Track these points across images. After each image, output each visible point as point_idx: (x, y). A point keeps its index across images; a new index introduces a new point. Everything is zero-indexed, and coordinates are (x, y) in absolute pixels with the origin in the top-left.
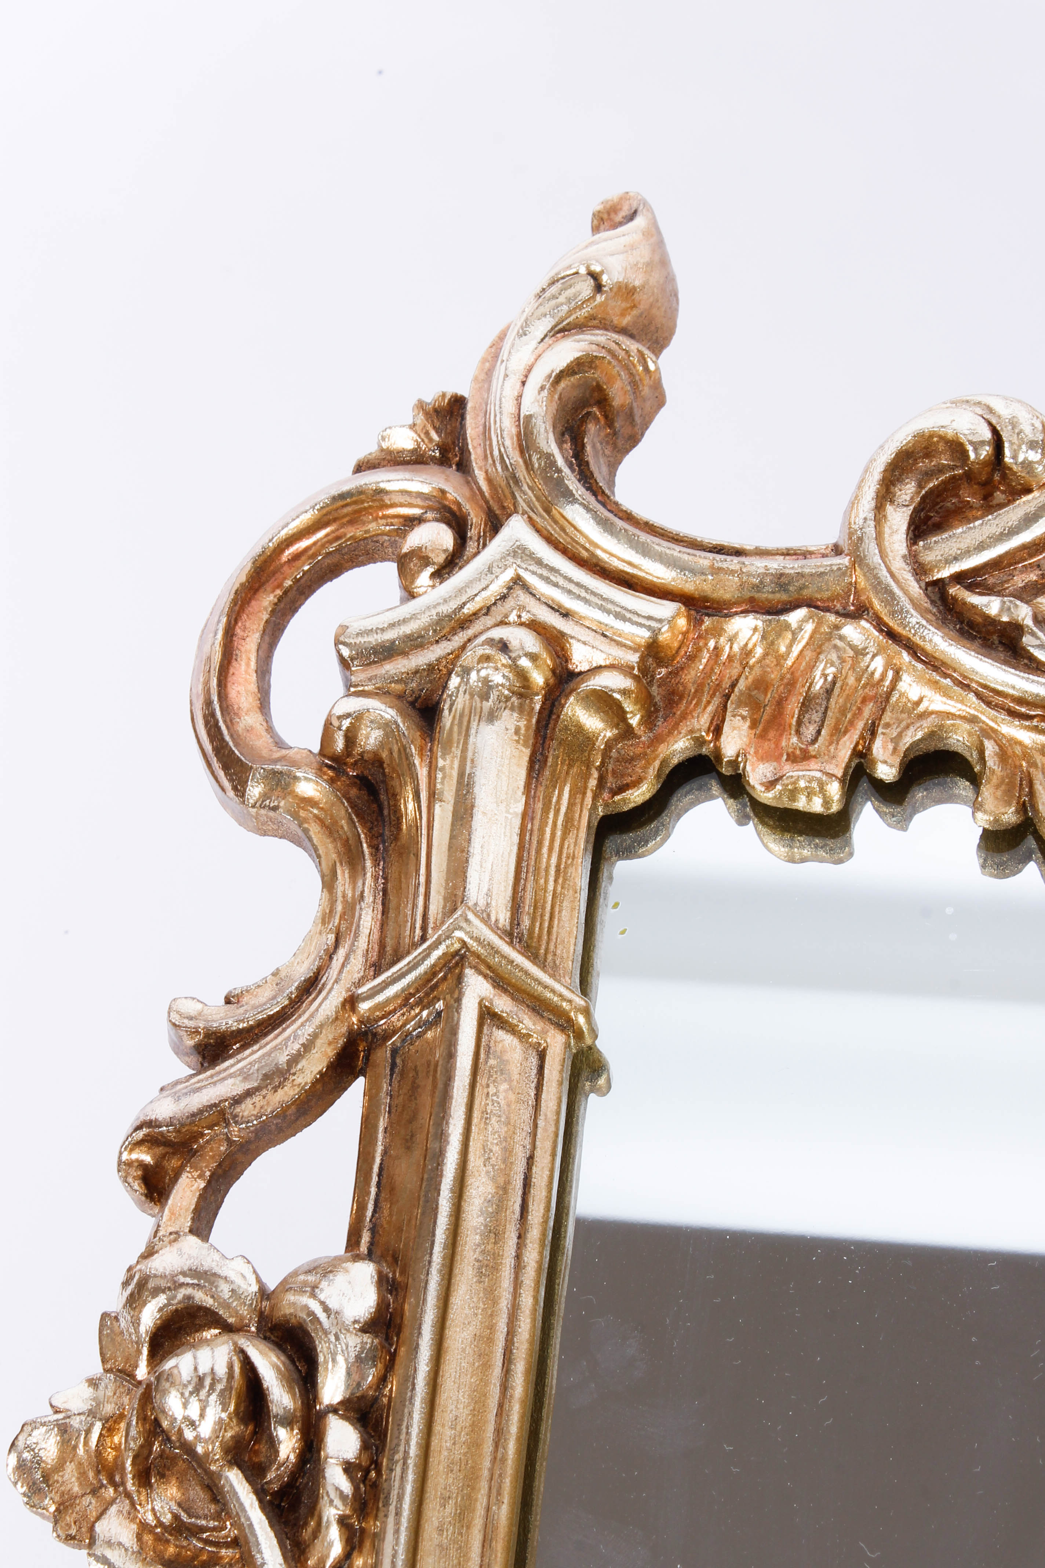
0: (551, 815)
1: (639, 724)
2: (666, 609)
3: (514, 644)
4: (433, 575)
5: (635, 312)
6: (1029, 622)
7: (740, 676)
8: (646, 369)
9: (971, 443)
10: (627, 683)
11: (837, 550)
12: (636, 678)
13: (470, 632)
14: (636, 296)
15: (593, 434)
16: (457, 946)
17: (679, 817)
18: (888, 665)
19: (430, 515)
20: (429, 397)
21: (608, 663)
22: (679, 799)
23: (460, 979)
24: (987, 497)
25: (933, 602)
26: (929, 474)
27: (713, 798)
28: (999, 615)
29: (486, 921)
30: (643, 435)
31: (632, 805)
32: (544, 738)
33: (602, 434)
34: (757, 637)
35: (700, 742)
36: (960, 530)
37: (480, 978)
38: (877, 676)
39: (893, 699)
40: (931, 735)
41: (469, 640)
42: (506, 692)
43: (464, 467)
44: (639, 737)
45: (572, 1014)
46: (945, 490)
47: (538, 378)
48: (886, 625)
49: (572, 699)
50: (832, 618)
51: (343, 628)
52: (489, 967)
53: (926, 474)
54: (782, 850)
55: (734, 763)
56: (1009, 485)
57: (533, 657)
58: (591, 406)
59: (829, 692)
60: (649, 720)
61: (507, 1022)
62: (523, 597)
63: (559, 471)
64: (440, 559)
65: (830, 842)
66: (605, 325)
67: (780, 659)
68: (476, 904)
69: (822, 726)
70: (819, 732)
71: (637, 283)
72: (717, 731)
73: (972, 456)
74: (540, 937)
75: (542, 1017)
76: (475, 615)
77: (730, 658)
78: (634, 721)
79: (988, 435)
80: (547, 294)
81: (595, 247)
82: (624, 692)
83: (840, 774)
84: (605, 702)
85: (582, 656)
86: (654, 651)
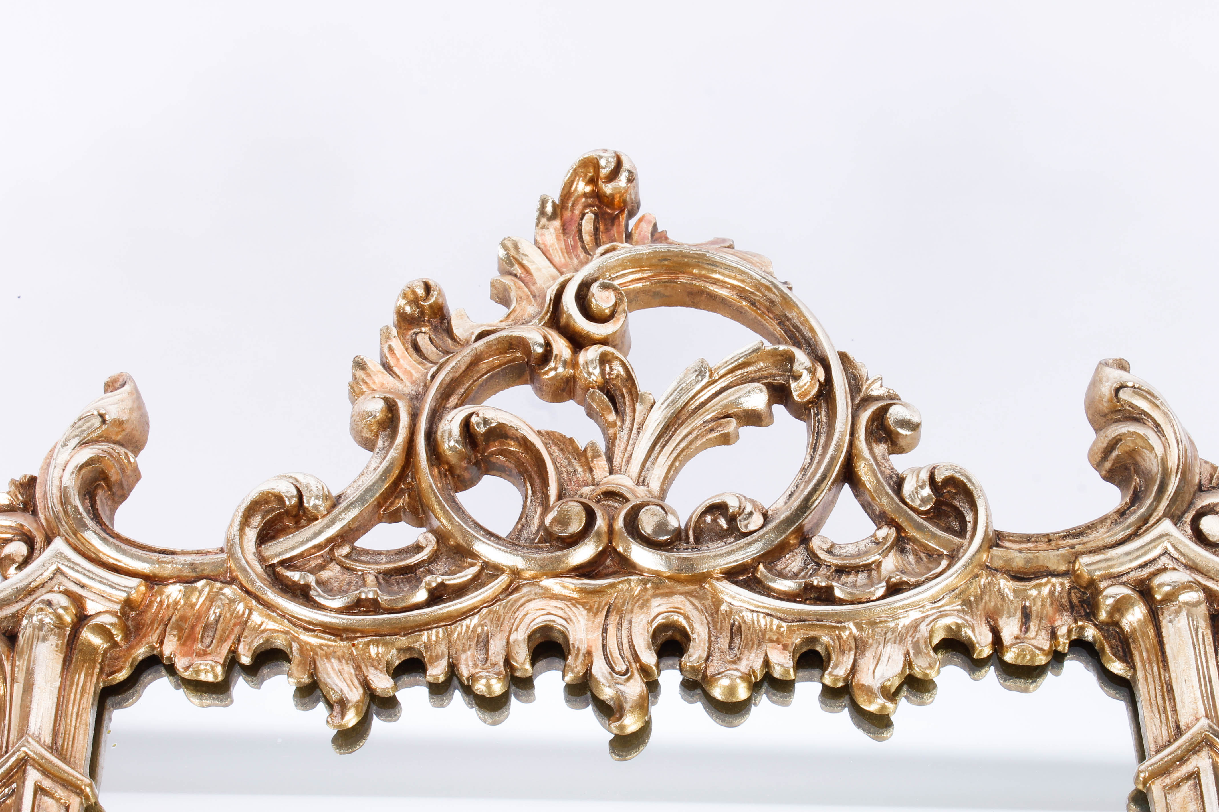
0: (74, 688)
1: (122, 639)
2: (134, 582)
3: (55, 602)
4: (17, 568)
5: (124, 433)
6: (313, 584)
7: (173, 614)
8: (129, 461)
9: (287, 497)
10: (114, 620)
11: (222, 550)
12: (118, 617)
13: (34, 597)
14: (124, 426)
15: (101, 496)
16: (23, 755)
17: (145, 686)
18: (246, 607)
19: (16, 538)
20: (18, 477)
21: (104, 610)
22: (146, 677)
23: (24, 771)
24: (297, 523)
25: (269, 575)
26: (268, 512)
27: (163, 676)
28: (299, 581)
29: (38, 742)
30: (129, 495)
31: (118, 681)
32: (71, 649)
33: (106, 495)
34: (181, 595)
35: (153, 648)
36: (282, 539)
37: (35, 771)
38: (241, 612)
39: (249, 624)
40: (267, 641)
41: (33, 601)
42: (52, 626)
43: (34, 513)
44: (122, 647)
45: (83, 787)
46: (276, 519)
47: (71, 468)
48: (245, 587)
49: (85, 629)
50: (218, 585)
52: (40, 765)
53: (266, 512)
54: (197, 701)
55: (169, 658)
56: (307, 517)
57: (65, 609)
58: (100, 481)
59: (217, 621)
60: (126, 638)
61: (49, 792)
62: (61, 578)
63: (80, 514)
64: (20, 559)
65: (221, 696)
66: (108, 440)
67: (193, 606)
68: (33, 734)
69: (214, 638)
70: (212, 641)
71: (124, 419)
72: (162, 643)
73: (287, 503)
74: (67, 749)
75: (68, 789)
76: (37, 588)
77: (168, 606)
78: (118, 639)
79: (295, 492)
80: (77, 425)
81: (103, 401)
82: (112, 624)
83: (222, 662)
84: (102, 630)
85: (91, 607)
86: (128, 604)
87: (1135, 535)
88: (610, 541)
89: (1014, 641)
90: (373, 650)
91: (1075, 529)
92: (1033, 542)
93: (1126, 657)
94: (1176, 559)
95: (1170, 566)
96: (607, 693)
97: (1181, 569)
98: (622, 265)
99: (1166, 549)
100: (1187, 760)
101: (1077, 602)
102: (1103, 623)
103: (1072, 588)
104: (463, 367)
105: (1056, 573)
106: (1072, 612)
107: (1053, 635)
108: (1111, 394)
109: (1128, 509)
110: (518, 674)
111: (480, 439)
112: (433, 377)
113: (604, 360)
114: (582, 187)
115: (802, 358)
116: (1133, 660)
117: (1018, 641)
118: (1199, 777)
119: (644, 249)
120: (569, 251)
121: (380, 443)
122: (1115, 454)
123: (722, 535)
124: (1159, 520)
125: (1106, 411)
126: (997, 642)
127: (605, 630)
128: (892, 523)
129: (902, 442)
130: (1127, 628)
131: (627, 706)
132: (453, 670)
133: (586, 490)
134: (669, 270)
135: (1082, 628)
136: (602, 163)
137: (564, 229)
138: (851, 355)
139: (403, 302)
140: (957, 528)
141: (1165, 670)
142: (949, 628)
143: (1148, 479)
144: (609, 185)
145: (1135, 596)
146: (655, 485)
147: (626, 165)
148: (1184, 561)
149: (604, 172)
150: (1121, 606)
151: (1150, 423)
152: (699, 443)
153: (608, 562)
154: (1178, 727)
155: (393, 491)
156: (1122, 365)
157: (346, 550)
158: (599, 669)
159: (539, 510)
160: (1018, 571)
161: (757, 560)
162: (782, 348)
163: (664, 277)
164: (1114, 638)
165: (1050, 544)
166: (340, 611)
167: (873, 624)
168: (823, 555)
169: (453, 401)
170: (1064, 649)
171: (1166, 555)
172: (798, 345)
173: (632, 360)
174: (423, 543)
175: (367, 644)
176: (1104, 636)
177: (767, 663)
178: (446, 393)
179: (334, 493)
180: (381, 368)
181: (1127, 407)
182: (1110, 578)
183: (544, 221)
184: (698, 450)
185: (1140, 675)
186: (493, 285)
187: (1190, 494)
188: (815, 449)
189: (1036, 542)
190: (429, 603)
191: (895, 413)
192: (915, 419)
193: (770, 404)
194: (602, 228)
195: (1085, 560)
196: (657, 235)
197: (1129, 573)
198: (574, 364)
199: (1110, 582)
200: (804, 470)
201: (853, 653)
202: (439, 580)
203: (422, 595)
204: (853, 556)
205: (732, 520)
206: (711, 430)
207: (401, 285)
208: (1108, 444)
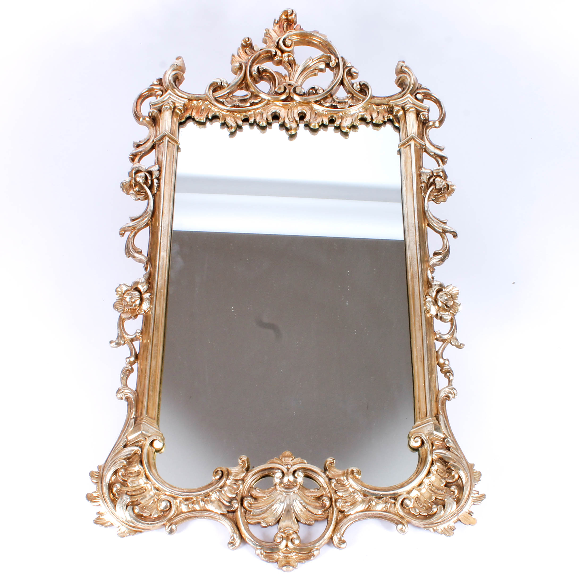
0: (174, 121)
2: (186, 100)
3: (170, 103)
4: (160, 97)
5: (181, 69)
6: (225, 101)
7: (194, 107)
8: (182, 75)
10: (182, 108)
11: (204, 94)
15: (177, 82)
16: (164, 134)
17: (188, 123)
18: (210, 106)
19: (159, 91)
20: (158, 78)
21: (180, 106)
22: (188, 121)
23: (165, 137)
24: (220, 89)
25: (215, 99)
26: (214, 86)
27: (191, 122)
28: (222, 101)
29: (168, 131)
30: (182, 82)
31: (183, 121)
32: (173, 113)
34: (196, 103)
35: (190, 114)
36: (218, 92)
39: (211, 110)
40: (215, 114)
41: (164, 103)
42: (169, 108)
43: (162, 85)
44: (183, 114)
45: (177, 141)
46: (216, 88)
47: (171, 76)
48: (210, 102)
49: (176, 109)
50: (204, 101)
51: (150, 102)
52: (168, 136)
54: (199, 127)
55: (194, 117)
56: (223, 87)
57: (172, 105)
58: (177, 79)
59: (204, 109)
60: (184, 112)
61: (170, 142)
62: (170, 99)
63: (173, 85)
64: (160, 95)
65: (204, 126)
66: (178, 70)
67: (198, 105)
69: (203, 112)
71: (181, 66)
72: (192, 113)
73: (219, 84)
74: (173, 134)
75: (174, 142)
76: (165, 100)
77: (193, 105)
79: (220, 82)
80: (171, 66)
81: (176, 62)
83: (205, 118)
84: (180, 110)
85: (177, 105)
86: (185, 105)
87: (402, 97)
88: (289, 94)
89: (375, 118)
90: (238, 116)
91: (390, 96)
93: (399, 122)
94: (410, 102)
96: (288, 126)
98: (293, 35)
100: (409, 142)
101: (389, 111)
102: (394, 115)
103: (388, 108)
104: (257, 56)
105: (385, 104)
106: (388, 113)
107: (384, 117)
108: (400, 68)
109: (402, 92)
110: (269, 122)
111: (261, 72)
112: (250, 59)
113: (289, 56)
114: (284, 17)
115: (333, 57)
118: (411, 146)
119: (298, 32)
120: (281, 32)
121: (238, 73)
122: (400, 80)
123: (314, 94)
124: (408, 94)
125: (399, 71)
126: (372, 119)
127: (288, 113)
128: (351, 93)
129: (354, 77)
130: (399, 116)
131: (293, 129)
132: (255, 121)
133: (284, 84)
134: (304, 36)
135: (390, 116)
136: (289, 11)
137: (280, 27)
138: (344, 57)
139: (243, 42)
140: (365, 94)
141: (406, 125)
142: (361, 115)
143: (406, 85)
144: (290, 17)
145: (401, 109)
146: (299, 84)
147: (294, 12)
148: (412, 103)
149: (289, 14)
150: (398, 111)
151: (408, 74)
152: (309, 75)
153: (289, 99)
154: (407, 135)
155: (241, 83)
156: (404, 62)
157: (231, 95)
158: (287, 121)
159: (274, 88)
160: (377, 104)
161: (321, 99)
162: (328, 55)
163: (302, 38)
164: (396, 118)
165: (384, 99)
166: (231, 107)
167: (345, 113)
168: (335, 99)
169: (254, 64)
170: (386, 121)
171: (408, 101)
172: (332, 54)
173: (295, 56)
174: (248, 94)
175: (237, 114)
176: (394, 118)
177: (322, 121)
178: (253, 62)
179: (229, 83)
180: (238, 56)
181: (403, 70)
183: (275, 24)
184: (309, 77)
185: (401, 126)
186: (263, 39)
187: (415, 89)
188: (335, 77)
189: (382, 98)
190: (250, 106)
191: (353, 70)
192: (357, 72)
193: (325, 68)
194: (288, 27)
195: (391, 102)
196: (301, 29)
197: (400, 104)
198: (282, 57)
199: (396, 106)
200: (332, 81)
201: (341, 119)
202: (252, 101)
203: (248, 104)
204: (342, 100)
205: (316, 91)
206: (312, 72)
207: (242, 38)
208: (399, 78)
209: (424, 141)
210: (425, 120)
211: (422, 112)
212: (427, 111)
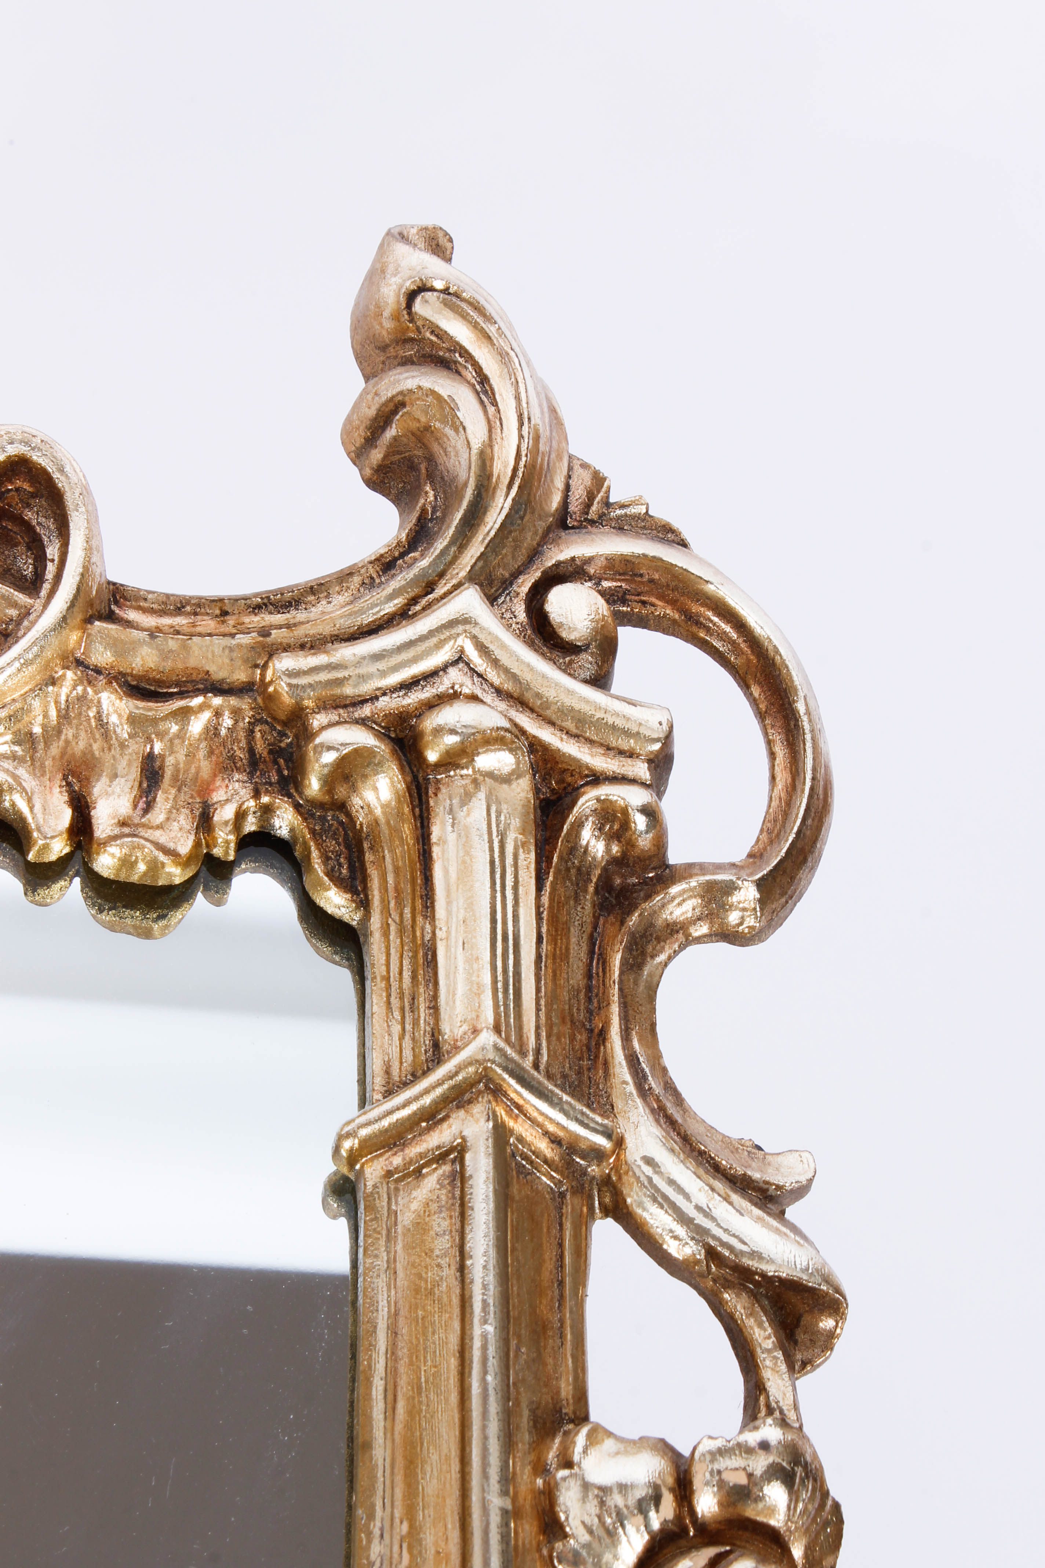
87: (403, 616)
89: (117, 831)
91: (281, 592)
92: (189, 614)
93: (355, 878)
94: (480, 675)
95: (466, 690)
97: (489, 698)
99: (462, 651)
100: (443, 1120)
101: (265, 754)
102: (314, 803)
103: (255, 723)
105: (225, 686)
106: (251, 774)
107: (204, 821)
108: (398, 302)
109: (402, 555)
116: (365, 889)
117: (126, 830)
118: (461, 1159)
122: (391, 433)
124: (456, 587)
125: (387, 338)
126: (82, 830)
130: (361, 818)
135: (267, 811)
140: (27, 571)
141: (425, 917)
143: (448, 494)
145: (384, 749)
148: (497, 681)
150: (352, 769)
151: (470, 373)
154: (436, 1045)
156: (438, 244)
160: (143, 677)
164: (334, 837)
165: (223, 622)
170: (227, 853)
171: (461, 665)
176: (313, 832)
181: (428, 335)
182: (336, 707)
185: (375, 922)
187: (536, 533)
189: (195, 614)
195: (285, 663)
197: (377, 698)
199: (333, 716)
208: (379, 410)
209: (608, 1109)
210: (618, 863)
211: (597, 779)
212: (642, 770)
